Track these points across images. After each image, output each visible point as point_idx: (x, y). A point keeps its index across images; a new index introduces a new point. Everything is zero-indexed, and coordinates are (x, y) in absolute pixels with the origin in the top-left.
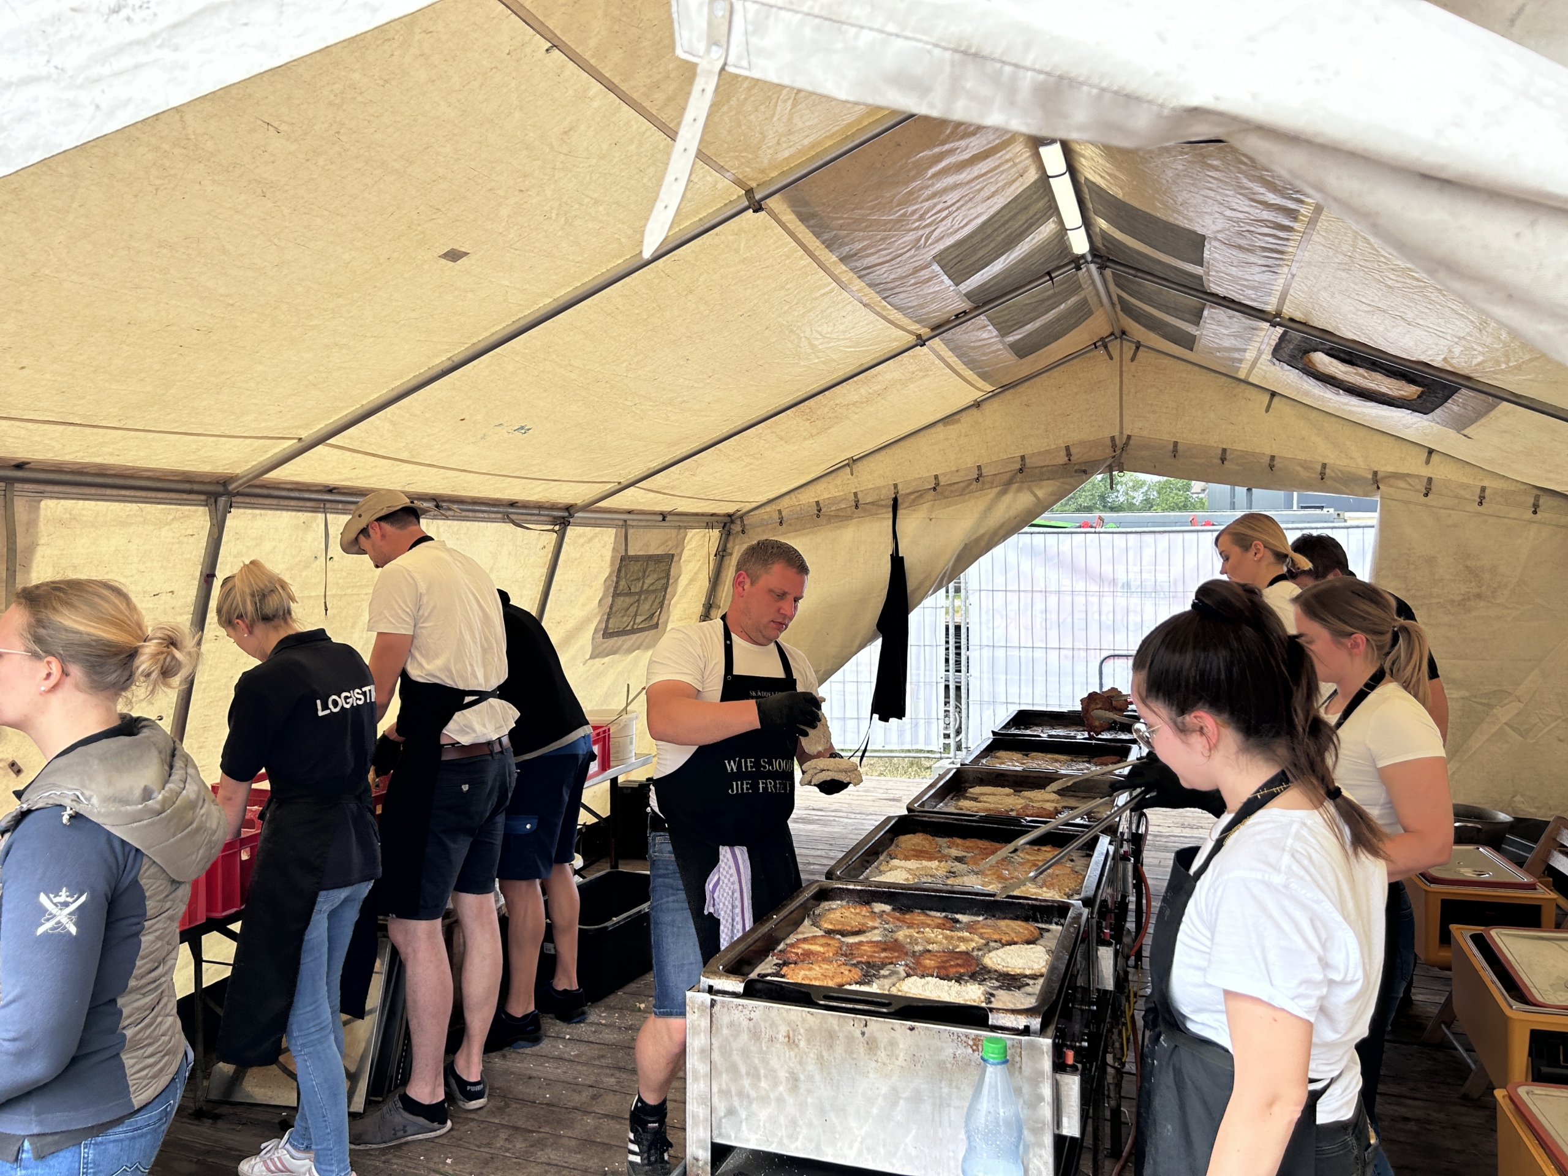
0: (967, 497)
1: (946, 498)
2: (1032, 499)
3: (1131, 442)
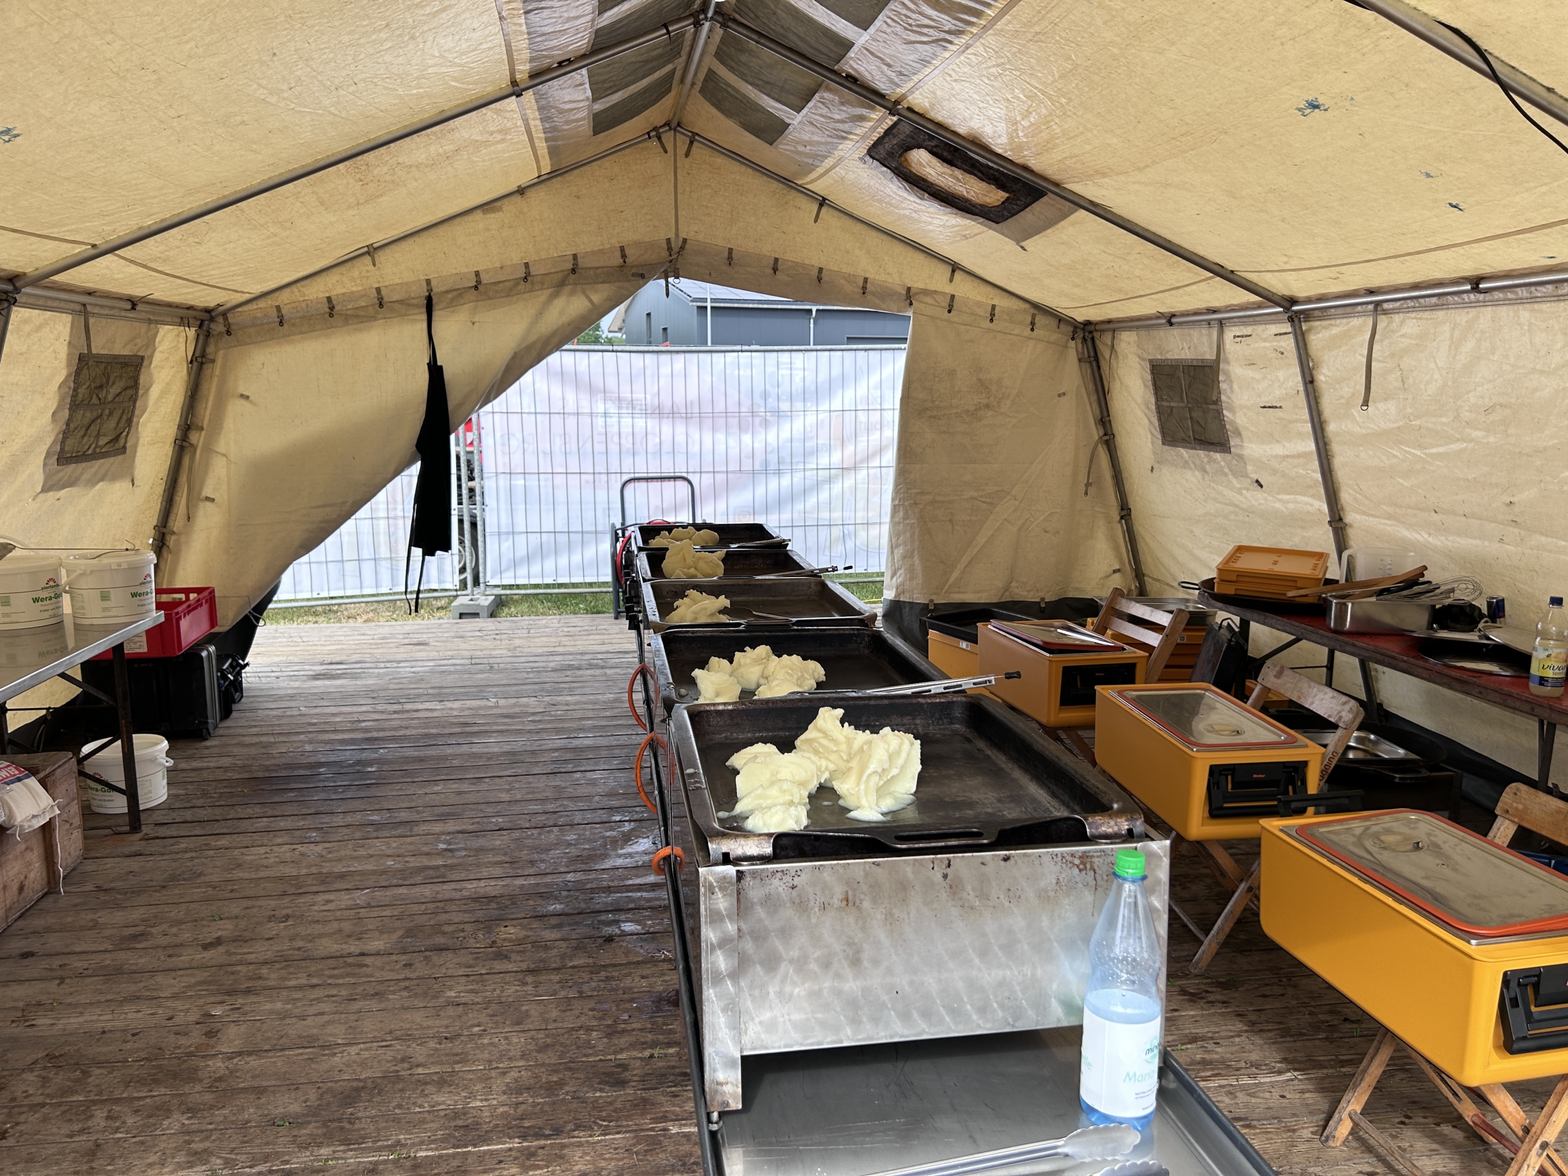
0: (515, 298)
1: (490, 299)
2: (587, 304)
3: (687, 246)
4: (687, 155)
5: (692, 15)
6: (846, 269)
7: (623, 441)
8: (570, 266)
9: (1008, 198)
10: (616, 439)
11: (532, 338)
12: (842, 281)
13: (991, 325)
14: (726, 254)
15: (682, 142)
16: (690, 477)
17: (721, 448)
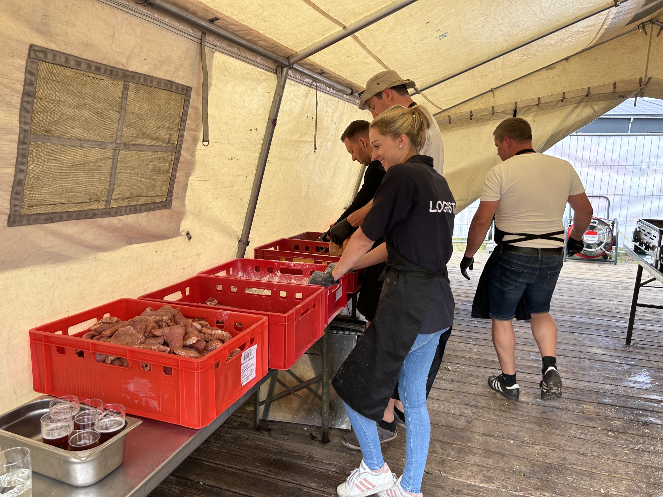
0: (556, 110)
1: (543, 110)
2: (592, 111)
3: (651, 81)
4: (658, 35)
8: (586, 94)
15: (656, 29)
16: (608, 197)
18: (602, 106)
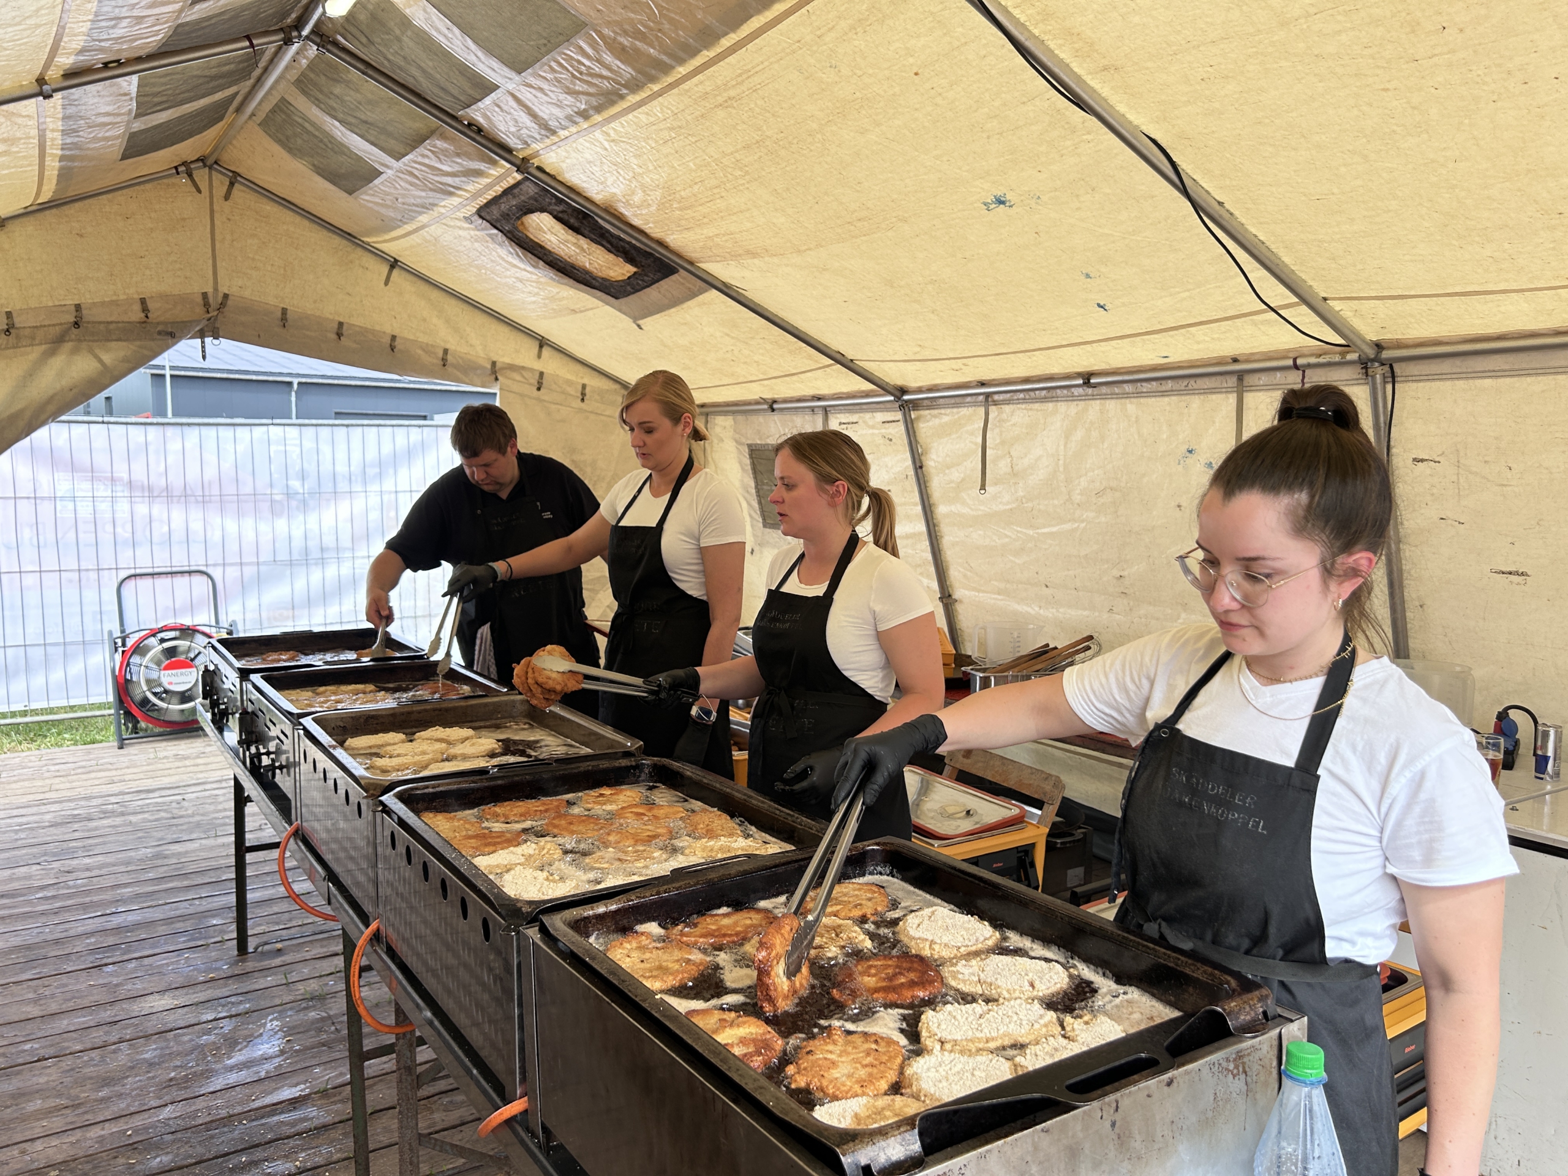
2: (97, 365)
3: (229, 302)
4: (227, 197)
5: (282, 29)
6: (423, 338)
7: (119, 530)
8: (73, 319)
9: (635, 273)
10: (109, 528)
11: (18, 406)
12: (420, 352)
13: (582, 405)
14: (279, 314)
15: (220, 183)
16: (210, 571)
17: (249, 535)
18: (121, 354)
